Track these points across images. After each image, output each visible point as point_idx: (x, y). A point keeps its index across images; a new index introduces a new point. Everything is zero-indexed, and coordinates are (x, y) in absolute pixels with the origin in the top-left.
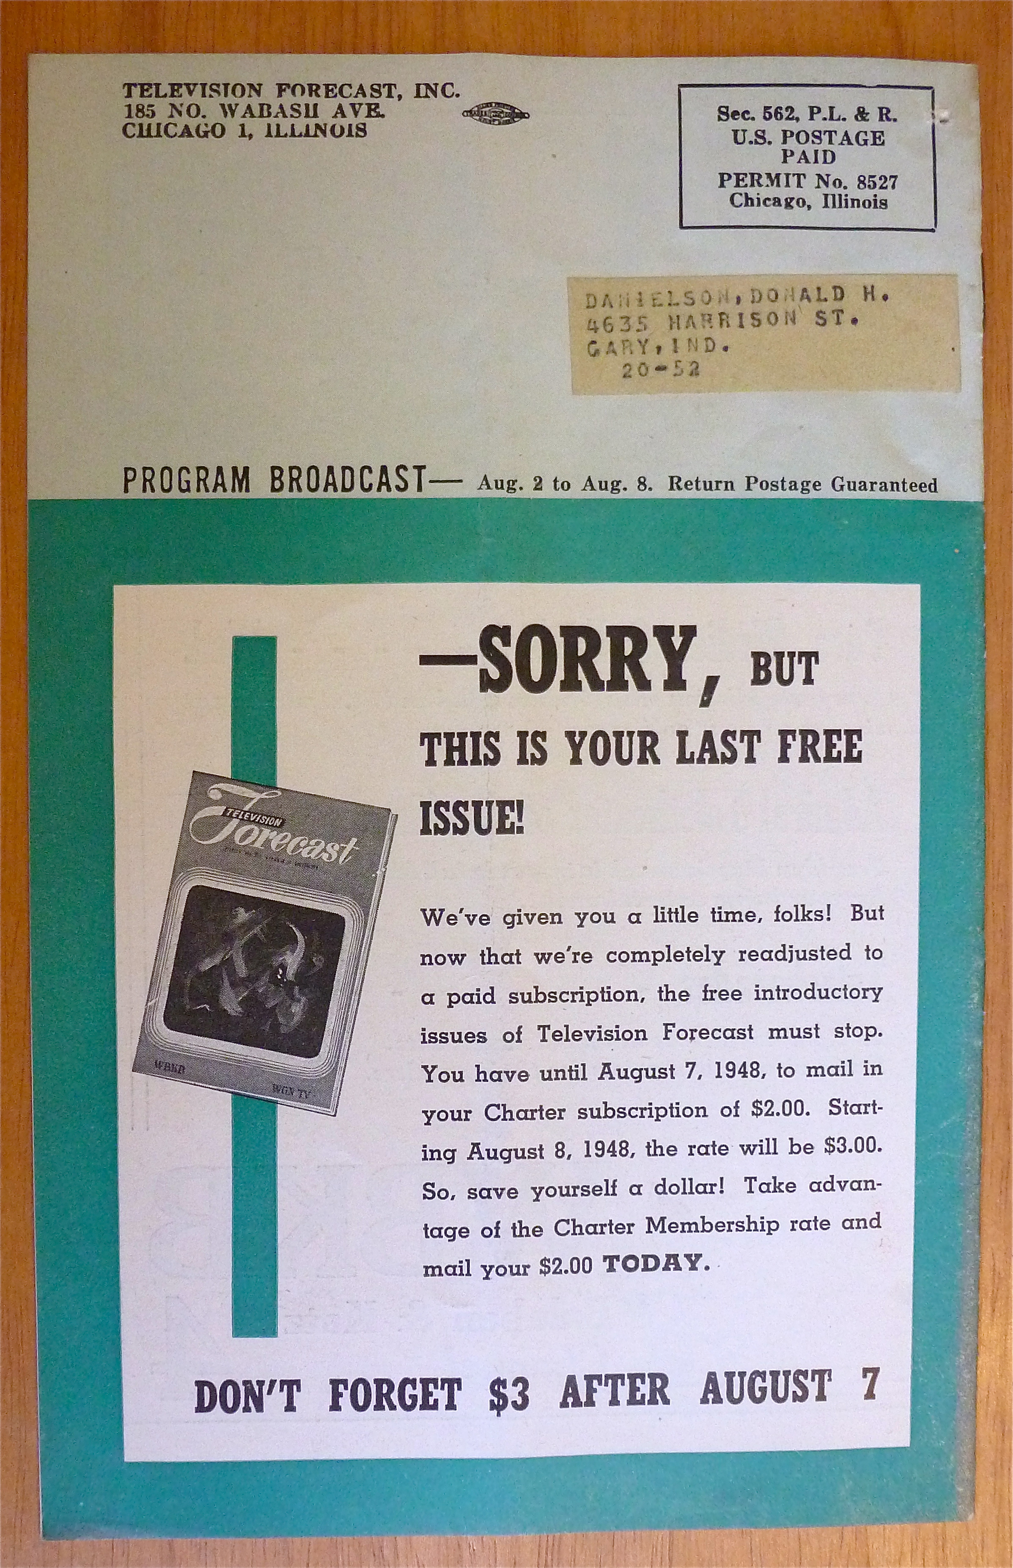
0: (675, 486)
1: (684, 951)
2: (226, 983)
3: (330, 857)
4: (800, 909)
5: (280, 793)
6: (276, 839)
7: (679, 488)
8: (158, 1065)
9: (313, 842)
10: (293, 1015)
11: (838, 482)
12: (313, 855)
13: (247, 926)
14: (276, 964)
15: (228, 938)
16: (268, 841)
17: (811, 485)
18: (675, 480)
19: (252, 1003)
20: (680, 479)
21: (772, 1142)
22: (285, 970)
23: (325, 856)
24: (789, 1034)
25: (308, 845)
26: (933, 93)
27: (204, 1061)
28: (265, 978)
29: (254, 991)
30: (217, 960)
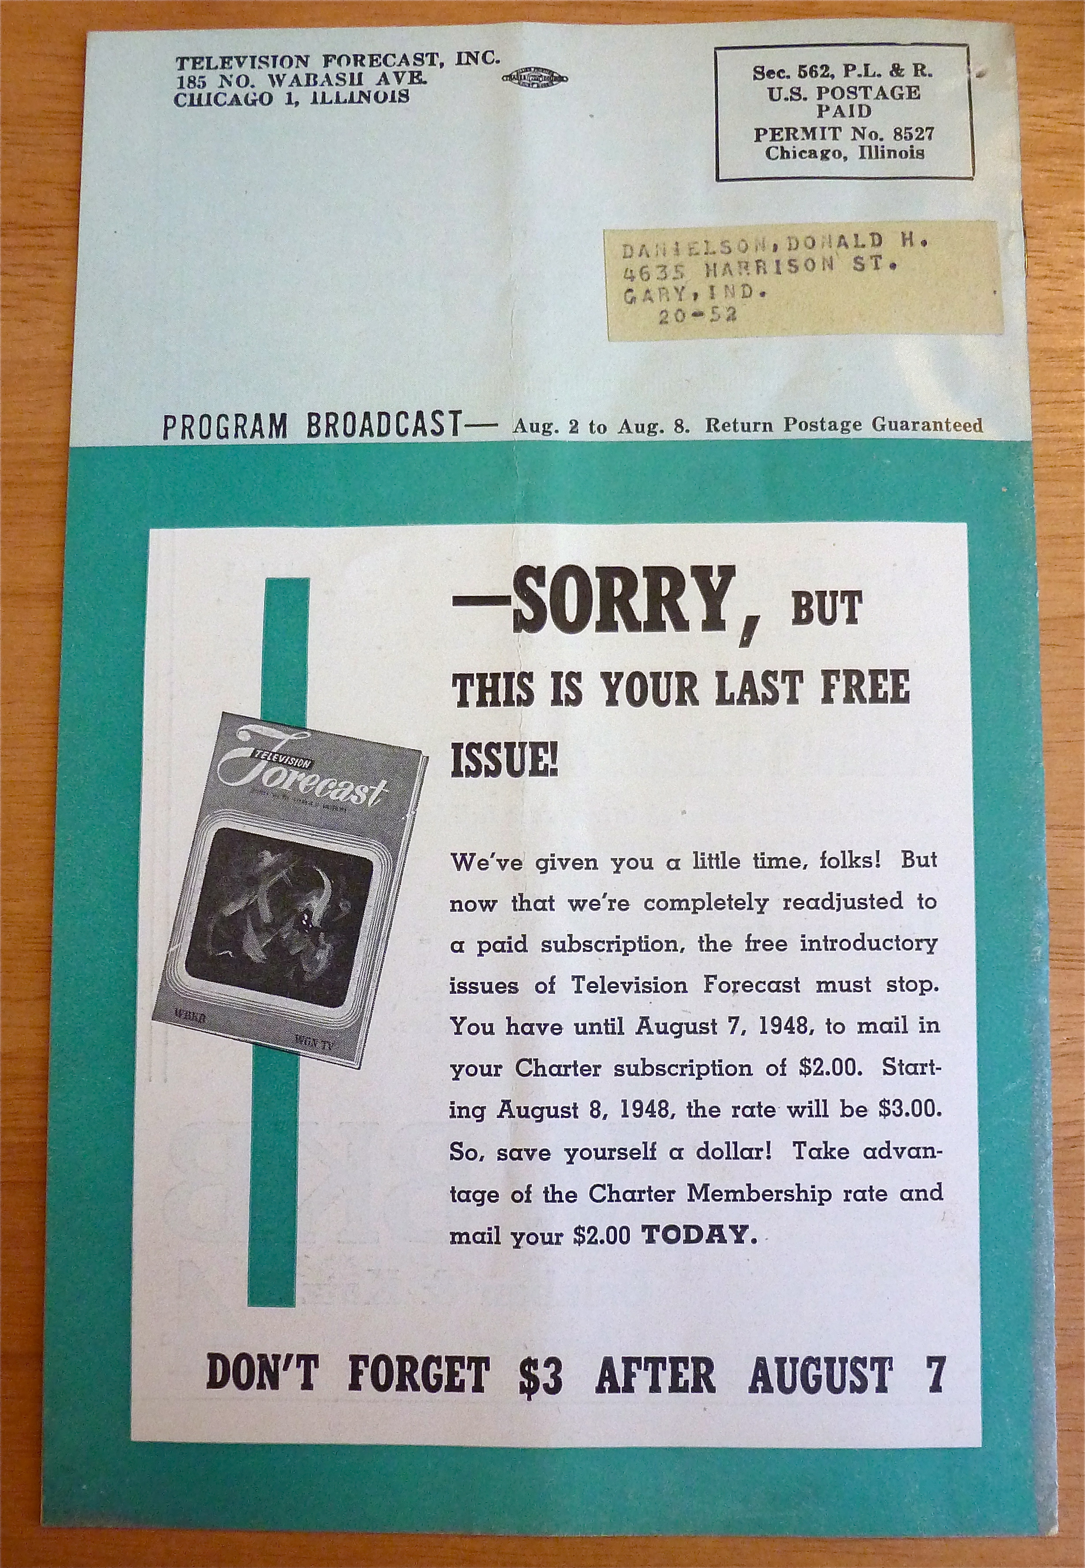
0: (712, 428)
1: (726, 898)
2: (250, 929)
3: (359, 799)
4: (848, 855)
5: (309, 734)
6: (304, 780)
7: (716, 429)
8: (178, 1013)
9: (342, 784)
10: (317, 962)
11: (879, 422)
12: (341, 798)
13: (272, 870)
14: (301, 909)
15: (253, 882)
16: (296, 783)
17: (851, 425)
18: (713, 422)
19: (276, 949)
20: (717, 421)
21: (822, 1104)
22: (310, 914)
23: (354, 799)
24: (838, 987)
25: (337, 787)
26: (968, 49)
27: (225, 1010)
28: (290, 925)
29: (278, 937)
30: (241, 905)
